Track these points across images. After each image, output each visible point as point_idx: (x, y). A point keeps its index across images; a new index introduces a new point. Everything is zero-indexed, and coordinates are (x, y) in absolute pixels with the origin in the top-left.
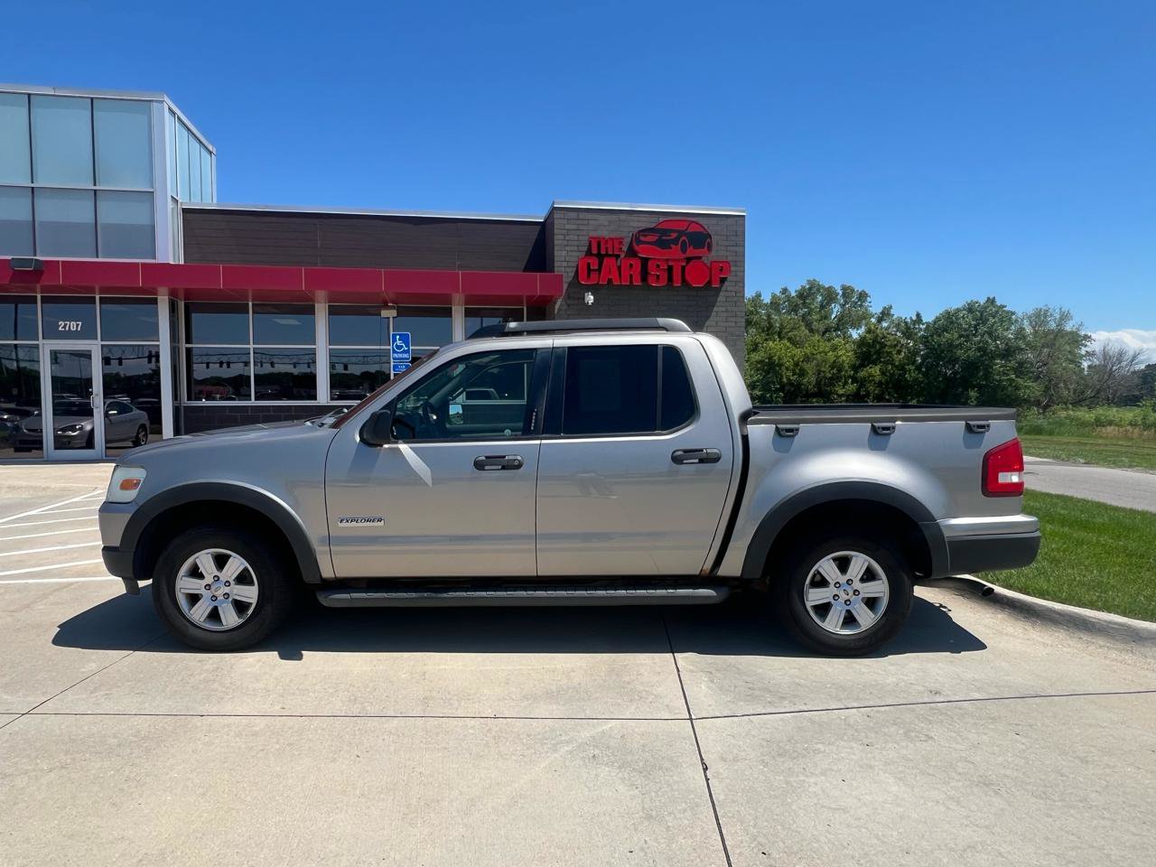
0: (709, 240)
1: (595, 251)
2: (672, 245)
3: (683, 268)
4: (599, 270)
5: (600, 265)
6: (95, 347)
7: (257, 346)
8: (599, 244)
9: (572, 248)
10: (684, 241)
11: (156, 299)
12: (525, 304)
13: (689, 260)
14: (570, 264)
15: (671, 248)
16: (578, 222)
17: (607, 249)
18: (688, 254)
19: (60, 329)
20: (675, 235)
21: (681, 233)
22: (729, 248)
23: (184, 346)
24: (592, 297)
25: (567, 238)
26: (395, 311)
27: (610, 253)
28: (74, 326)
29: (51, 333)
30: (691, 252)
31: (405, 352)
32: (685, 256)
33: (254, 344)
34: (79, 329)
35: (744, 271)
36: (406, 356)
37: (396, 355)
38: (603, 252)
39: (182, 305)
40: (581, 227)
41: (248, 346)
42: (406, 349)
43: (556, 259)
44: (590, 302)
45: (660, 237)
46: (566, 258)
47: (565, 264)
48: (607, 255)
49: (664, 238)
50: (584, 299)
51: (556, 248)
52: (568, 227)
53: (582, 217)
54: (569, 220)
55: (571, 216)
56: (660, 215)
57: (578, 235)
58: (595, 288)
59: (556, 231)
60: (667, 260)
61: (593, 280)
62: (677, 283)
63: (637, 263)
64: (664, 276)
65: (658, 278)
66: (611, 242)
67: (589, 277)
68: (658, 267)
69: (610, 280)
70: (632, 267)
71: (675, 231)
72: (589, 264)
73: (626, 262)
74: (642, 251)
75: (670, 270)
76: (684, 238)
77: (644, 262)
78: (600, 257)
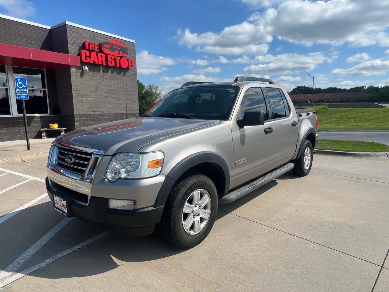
0: (127, 51)
1: (87, 48)
2: (115, 51)
3: (120, 60)
4: (90, 57)
5: (90, 54)
8: (89, 45)
9: (75, 45)
10: (119, 49)
12: (45, 67)
13: (121, 57)
14: (75, 52)
15: (115, 52)
16: (78, 34)
17: (92, 48)
20: (116, 47)
21: (118, 46)
22: (131, 55)
24: (87, 68)
25: (73, 40)
27: (94, 49)
30: (121, 54)
32: (119, 56)
36: (25, 90)
40: (79, 36)
42: (25, 86)
43: (69, 49)
44: (87, 70)
45: (111, 47)
46: (73, 48)
47: (73, 52)
48: (92, 51)
50: (82, 68)
51: (69, 44)
52: (73, 35)
53: (79, 32)
54: (73, 32)
55: (75, 30)
56: (108, 37)
57: (78, 40)
58: (88, 64)
59: (68, 36)
60: (114, 56)
61: (88, 61)
62: (118, 66)
63: (104, 56)
64: (113, 62)
65: (111, 63)
66: (93, 44)
67: (86, 59)
68: (111, 58)
69: (94, 61)
70: (102, 57)
71: (116, 45)
72: (86, 53)
73: (100, 54)
74: (105, 51)
75: (115, 60)
76: (119, 48)
77: (106, 55)
78: (90, 51)
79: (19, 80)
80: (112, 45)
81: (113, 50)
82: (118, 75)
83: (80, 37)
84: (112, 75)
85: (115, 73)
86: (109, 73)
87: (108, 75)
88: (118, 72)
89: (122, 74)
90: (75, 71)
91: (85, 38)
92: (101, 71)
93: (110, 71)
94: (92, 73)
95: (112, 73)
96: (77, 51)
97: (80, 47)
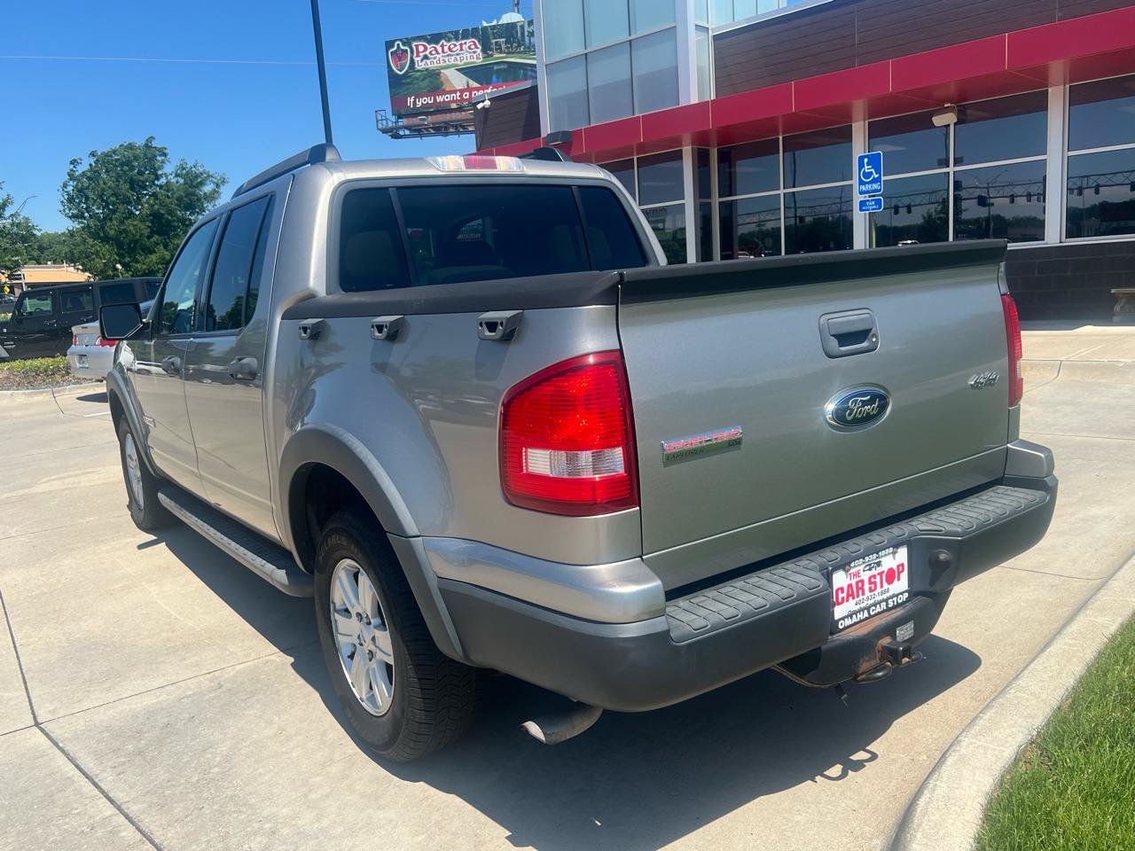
11: (682, 150)
23: (716, 201)
26: (954, 115)
31: (875, 181)
33: (785, 187)
36: (875, 186)
37: (863, 188)
39: (714, 153)
42: (876, 176)
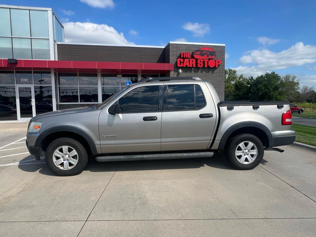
0: (215, 53)
1: (182, 57)
2: (204, 55)
3: (208, 62)
4: (183, 63)
6: (32, 87)
7: (80, 86)
8: (183, 54)
9: (174, 56)
11: (50, 72)
12: (159, 73)
13: (209, 59)
14: (174, 61)
15: (204, 56)
16: (177, 48)
17: (186, 56)
18: (209, 58)
19: (21, 81)
20: (205, 52)
21: (207, 52)
22: (220, 56)
23: (58, 86)
25: (174, 53)
26: (121, 75)
27: (187, 57)
28: (25, 80)
29: (19, 82)
30: (210, 57)
32: (208, 58)
33: (79, 85)
34: (27, 81)
35: (224, 63)
38: (184, 57)
39: (57, 73)
41: (78, 86)
43: (170, 59)
44: (181, 72)
45: (201, 53)
46: (173, 59)
47: (173, 61)
48: (186, 58)
49: (202, 53)
50: (178, 71)
51: (170, 56)
52: (174, 50)
53: (178, 47)
54: (174, 48)
55: (175, 46)
56: (200, 46)
57: (177, 52)
58: (182, 68)
59: (170, 51)
60: (203, 59)
61: (182, 65)
62: (206, 66)
63: (194, 60)
64: (202, 64)
65: (200, 65)
66: (187, 54)
67: (180, 64)
68: (200, 61)
69: (186, 66)
70: (193, 61)
71: (205, 51)
72: (180, 61)
73: (191, 60)
74: (196, 56)
75: (204, 62)
76: (208, 53)
77: (197, 60)
78: (184, 59)
79: (128, 83)
80: (202, 51)
81: (202, 55)
82: (207, 73)
83: (179, 50)
84: (202, 74)
85: (204, 72)
86: (199, 72)
87: (198, 74)
88: (207, 71)
89: (210, 72)
90: (173, 74)
91: (182, 50)
92: (193, 72)
93: (200, 70)
94: (185, 74)
95: (202, 72)
96: (176, 60)
97: (178, 57)
